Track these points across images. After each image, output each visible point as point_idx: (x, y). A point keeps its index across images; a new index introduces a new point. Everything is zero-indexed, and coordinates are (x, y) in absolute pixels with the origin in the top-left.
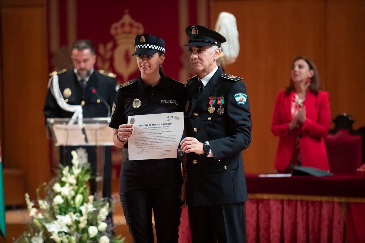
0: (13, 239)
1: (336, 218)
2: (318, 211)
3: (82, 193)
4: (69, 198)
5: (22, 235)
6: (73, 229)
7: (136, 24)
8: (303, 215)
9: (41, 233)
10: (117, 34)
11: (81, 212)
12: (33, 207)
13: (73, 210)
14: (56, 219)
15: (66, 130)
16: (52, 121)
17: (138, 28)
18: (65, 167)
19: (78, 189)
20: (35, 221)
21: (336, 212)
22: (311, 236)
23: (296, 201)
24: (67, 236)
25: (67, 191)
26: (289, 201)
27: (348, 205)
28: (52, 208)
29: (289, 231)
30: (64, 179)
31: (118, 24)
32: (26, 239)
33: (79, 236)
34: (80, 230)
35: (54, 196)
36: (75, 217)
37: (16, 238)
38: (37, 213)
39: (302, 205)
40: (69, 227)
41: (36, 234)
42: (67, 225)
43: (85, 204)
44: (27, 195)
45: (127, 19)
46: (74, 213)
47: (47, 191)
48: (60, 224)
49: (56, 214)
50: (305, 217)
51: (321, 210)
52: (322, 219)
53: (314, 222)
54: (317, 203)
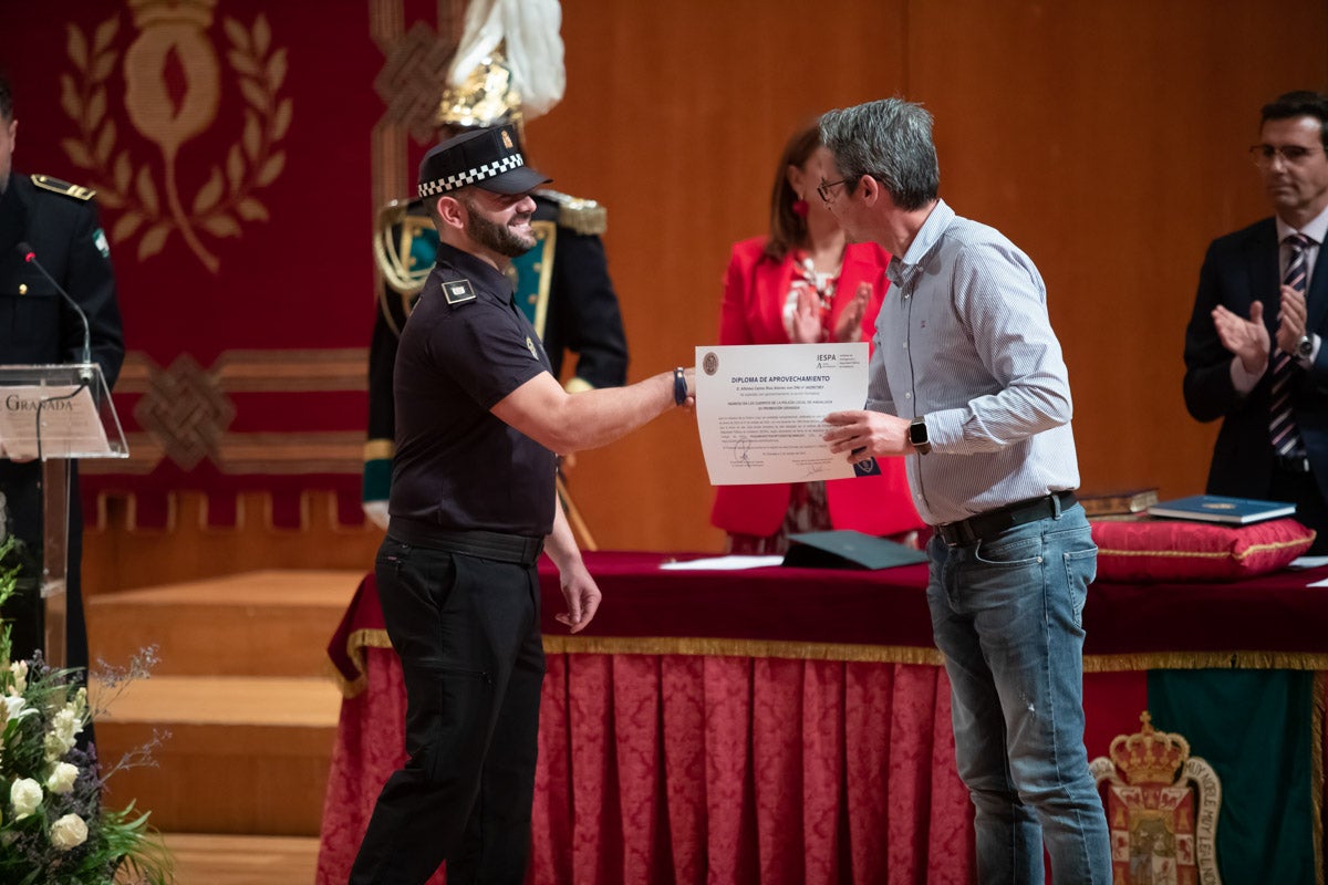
2: (879, 703)
8: (825, 715)
22: (854, 793)
23: (801, 663)
26: (774, 663)
29: (775, 772)
39: (822, 679)
50: (832, 723)
51: (889, 699)
52: (894, 730)
53: (864, 739)
54: (877, 672)
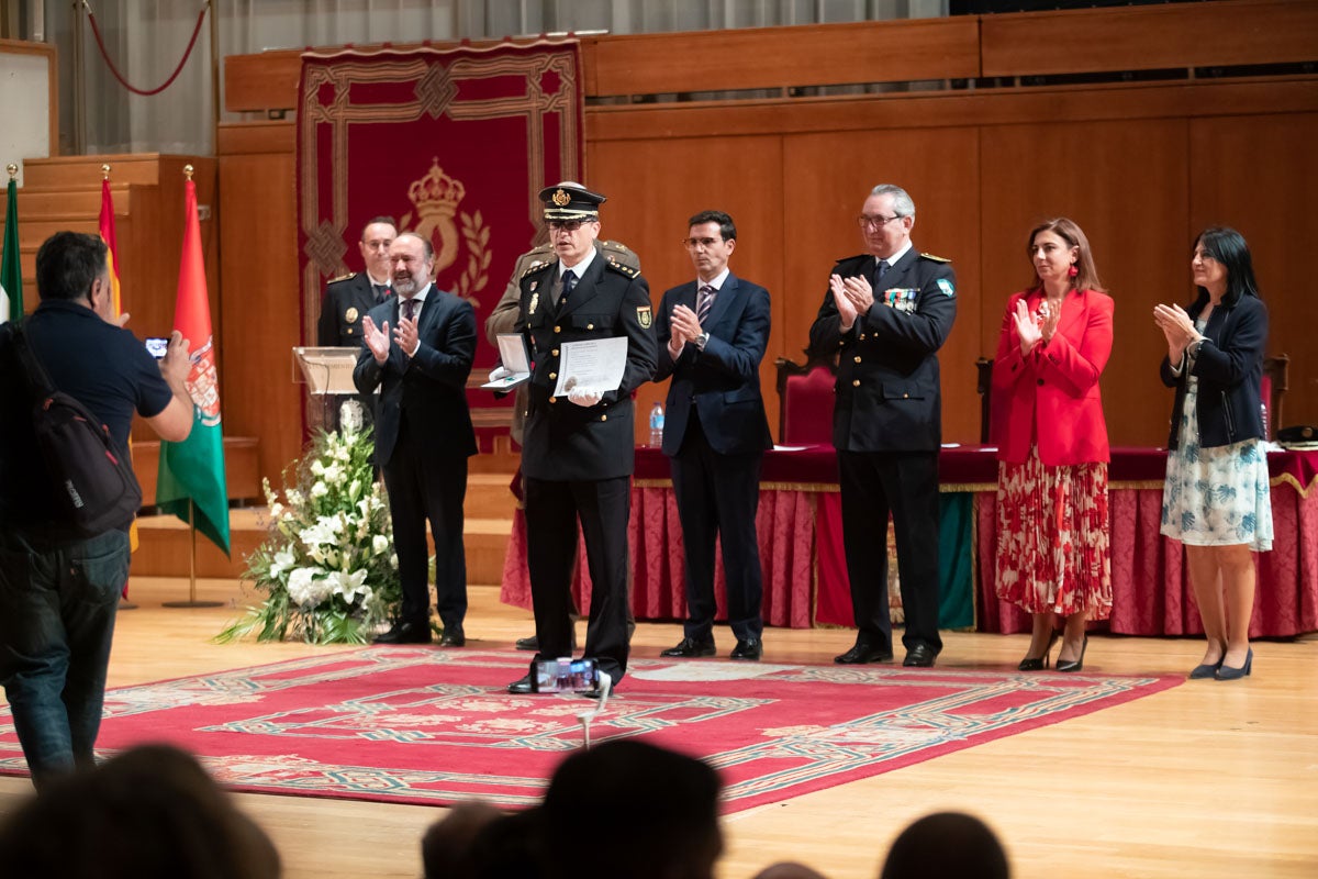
0: (244, 555)
1: (800, 519)
2: (769, 509)
3: (358, 478)
4: (338, 485)
5: (259, 549)
6: (346, 540)
7: (451, 182)
9: (290, 547)
10: (418, 200)
11: (359, 511)
12: (276, 501)
13: (345, 507)
14: (317, 523)
15: (327, 367)
16: (301, 351)
17: (456, 187)
18: (330, 432)
19: (354, 471)
20: (281, 525)
21: (799, 509)
24: (336, 551)
25: (334, 473)
27: (820, 495)
28: (308, 504)
30: (329, 453)
31: (422, 183)
32: (265, 555)
33: (356, 551)
34: (358, 541)
35: (313, 484)
36: (348, 520)
37: (249, 554)
38: (283, 513)
40: (338, 536)
41: (283, 548)
42: (334, 533)
43: (366, 497)
44: (265, 481)
45: (436, 173)
46: (348, 512)
47: (300, 472)
48: (323, 531)
49: (316, 514)
51: (774, 506)
52: (776, 522)
53: (762, 527)
54: (768, 495)
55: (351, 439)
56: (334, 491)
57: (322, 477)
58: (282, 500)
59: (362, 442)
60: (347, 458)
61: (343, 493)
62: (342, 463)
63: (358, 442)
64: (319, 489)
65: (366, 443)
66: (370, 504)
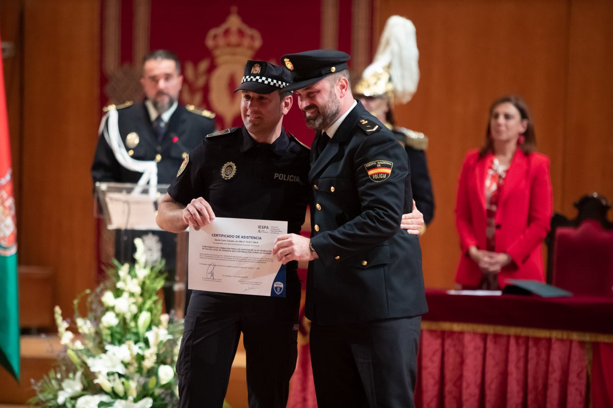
0: (32, 381)
1: (574, 367)
2: (544, 356)
3: (150, 310)
4: (128, 316)
5: (48, 375)
6: (132, 369)
7: (249, 31)
8: (518, 361)
9: (79, 374)
10: (216, 47)
11: (146, 342)
12: (67, 329)
13: (134, 338)
14: (105, 351)
15: (127, 202)
16: (103, 186)
17: (252, 38)
19: (144, 303)
20: (70, 353)
21: (574, 358)
22: (531, 397)
23: (508, 337)
24: (123, 380)
25: (124, 305)
26: (496, 336)
27: (596, 346)
28: (98, 333)
29: (494, 386)
30: (120, 285)
31: (219, 31)
32: (54, 382)
33: (142, 380)
34: (145, 371)
35: (104, 313)
37: (37, 380)
38: (73, 341)
39: (517, 343)
40: (126, 365)
41: (71, 375)
42: (122, 362)
43: (154, 329)
44: (58, 310)
45: (234, 22)
46: (136, 342)
47: (91, 303)
48: (111, 359)
49: (105, 343)
50: (521, 364)
51: (548, 354)
52: (550, 369)
53: (536, 373)
54: (544, 342)
55: (142, 272)
56: (124, 322)
57: (113, 309)
58: (73, 329)
59: (153, 275)
60: (137, 290)
61: (132, 324)
62: (132, 295)
63: (149, 277)
64: (109, 319)
65: (157, 277)
66: (157, 336)
